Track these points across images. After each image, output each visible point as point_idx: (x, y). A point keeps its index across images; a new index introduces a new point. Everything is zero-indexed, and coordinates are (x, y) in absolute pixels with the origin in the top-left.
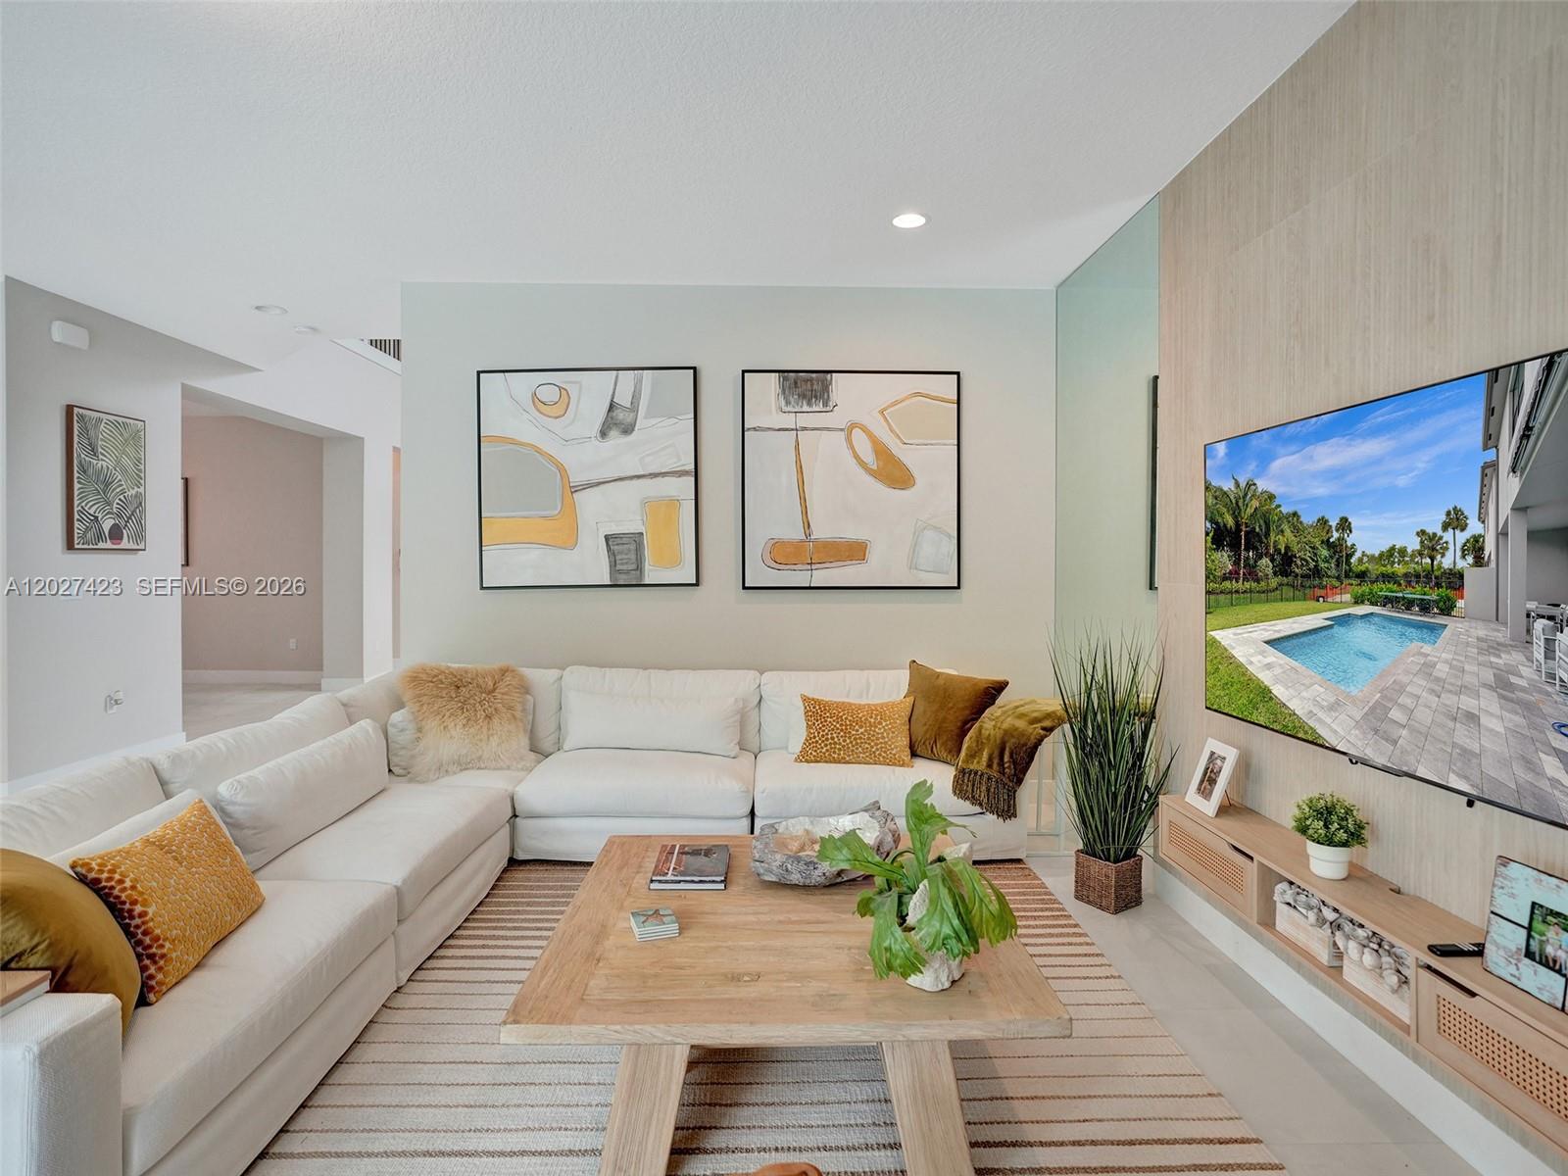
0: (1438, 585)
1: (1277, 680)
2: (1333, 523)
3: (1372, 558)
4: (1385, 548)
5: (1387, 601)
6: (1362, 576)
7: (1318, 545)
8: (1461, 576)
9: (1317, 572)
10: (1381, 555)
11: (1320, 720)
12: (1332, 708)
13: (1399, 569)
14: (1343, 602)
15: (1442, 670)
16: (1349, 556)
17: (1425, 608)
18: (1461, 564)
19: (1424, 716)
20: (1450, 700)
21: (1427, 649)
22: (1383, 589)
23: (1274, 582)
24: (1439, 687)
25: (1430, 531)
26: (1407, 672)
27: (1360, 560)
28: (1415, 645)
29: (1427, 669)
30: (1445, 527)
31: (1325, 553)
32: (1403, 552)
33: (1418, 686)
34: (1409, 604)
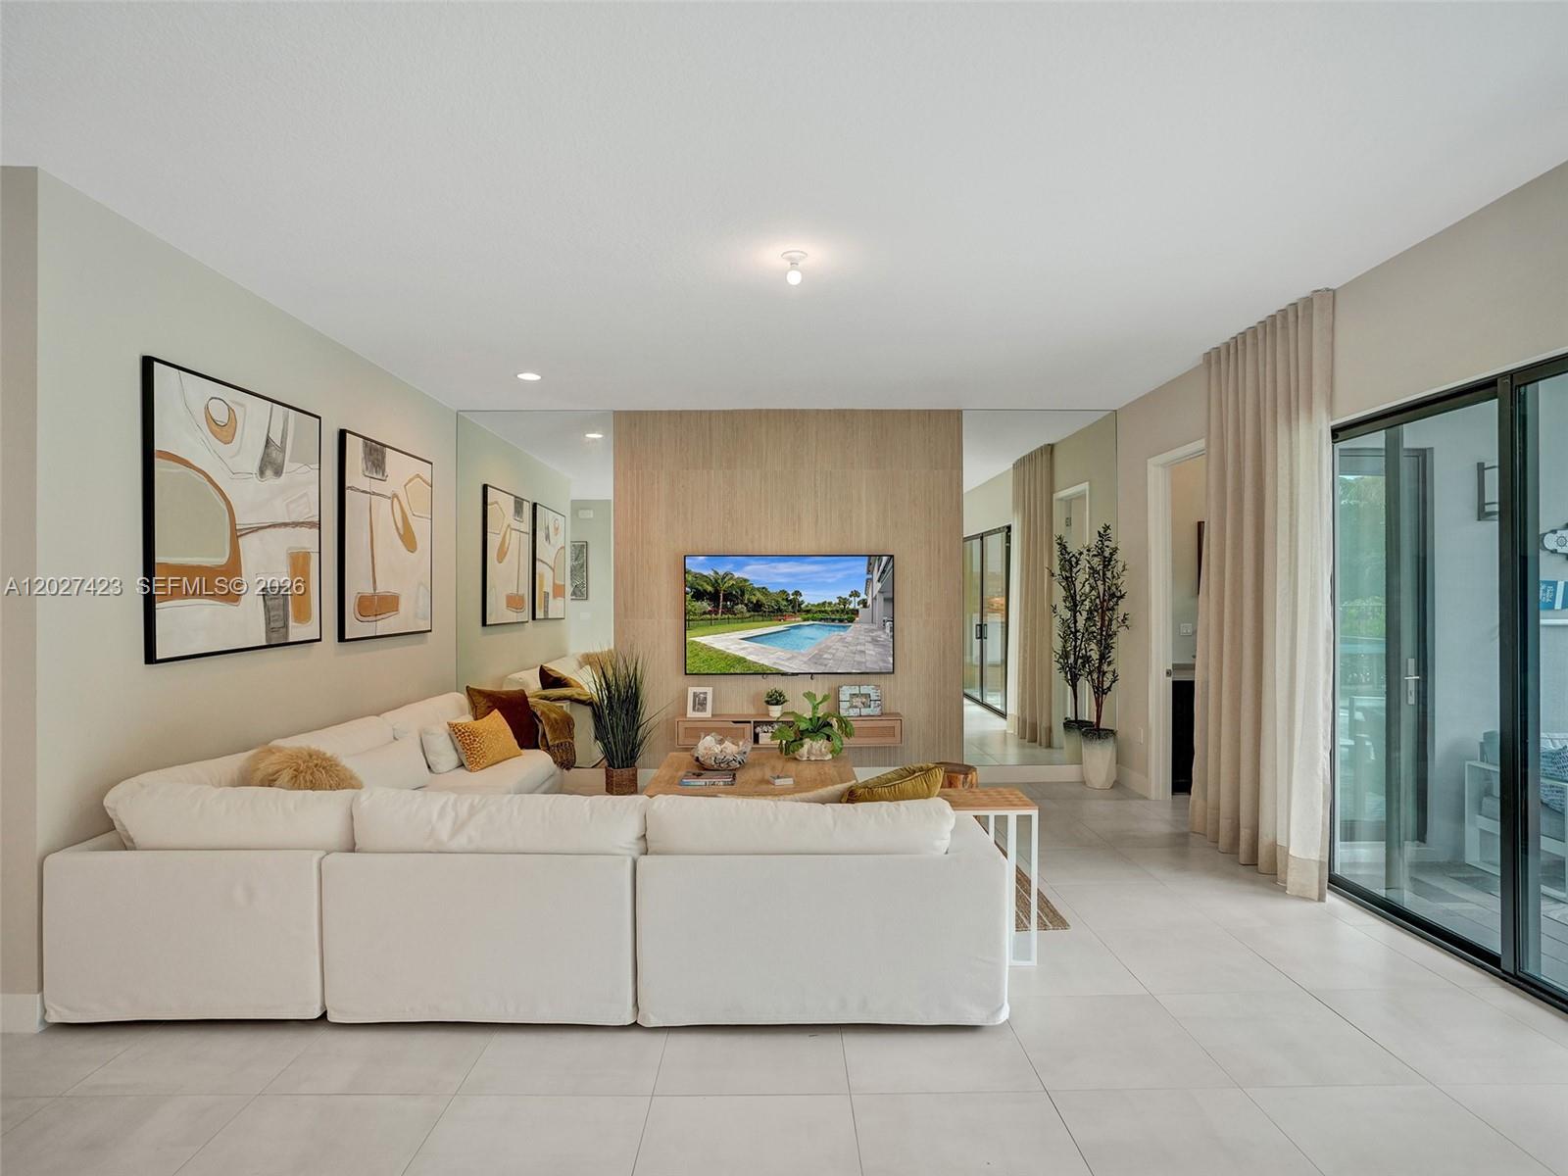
0: (847, 613)
1: (750, 654)
2: (791, 593)
3: (813, 605)
4: (821, 601)
5: (821, 620)
6: (808, 611)
7: (780, 600)
8: (857, 611)
9: (779, 610)
10: (819, 604)
11: (781, 665)
12: (789, 659)
13: (828, 609)
14: (798, 620)
15: (849, 639)
16: (800, 605)
17: (841, 621)
18: (857, 607)
19: (840, 654)
20: (853, 648)
21: (842, 633)
22: (821, 616)
23: (748, 615)
24: (847, 644)
25: (843, 597)
26: (832, 641)
27: (807, 606)
28: (836, 633)
29: (842, 640)
30: (850, 596)
31: (785, 603)
32: (830, 603)
33: (839, 645)
34: (833, 620)
